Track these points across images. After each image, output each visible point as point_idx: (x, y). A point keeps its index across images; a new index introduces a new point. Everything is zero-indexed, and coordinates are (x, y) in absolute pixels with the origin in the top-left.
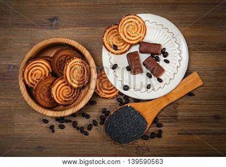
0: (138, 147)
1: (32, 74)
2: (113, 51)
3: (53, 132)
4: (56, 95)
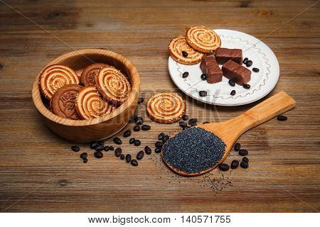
0: (214, 180)
1: (52, 80)
2: (183, 58)
3: (85, 162)
4: (82, 103)
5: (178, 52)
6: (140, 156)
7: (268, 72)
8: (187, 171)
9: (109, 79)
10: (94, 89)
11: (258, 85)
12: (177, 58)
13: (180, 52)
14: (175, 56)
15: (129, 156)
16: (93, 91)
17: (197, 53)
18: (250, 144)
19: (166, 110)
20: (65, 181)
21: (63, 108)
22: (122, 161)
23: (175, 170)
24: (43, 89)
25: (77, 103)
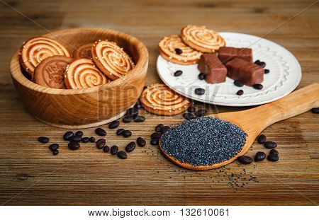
2: (176, 56)
3: (55, 154)
4: (73, 75)
5: (169, 49)
6: (129, 148)
7: (286, 74)
8: (195, 162)
9: (108, 52)
10: (90, 61)
11: (273, 87)
12: (168, 56)
13: (172, 50)
14: (165, 54)
15: (114, 148)
16: (88, 64)
17: (195, 52)
18: (279, 137)
19: (166, 99)
20: (25, 175)
21: (48, 80)
22: (106, 154)
23: (177, 162)
24: (25, 60)
25: (67, 74)
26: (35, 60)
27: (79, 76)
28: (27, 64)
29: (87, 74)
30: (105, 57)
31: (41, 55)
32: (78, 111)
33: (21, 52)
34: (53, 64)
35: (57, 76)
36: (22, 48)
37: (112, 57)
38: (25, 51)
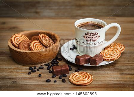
1: (17, 39)
4: (33, 46)
16: (38, 42)
24: (14, 42)
25: (31, 46)
26: (17, 42)
27: (35, 47)
28: (15, 43)
29: (38, 46)
30: (44, 39)
31: (19, 40)
32: (37, 59)
33: (12, 39)
34: (25, 43)
35: (27, 47)
36: (12, 38)
37: (46, 40)
38: (13, 39)
